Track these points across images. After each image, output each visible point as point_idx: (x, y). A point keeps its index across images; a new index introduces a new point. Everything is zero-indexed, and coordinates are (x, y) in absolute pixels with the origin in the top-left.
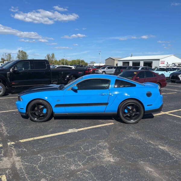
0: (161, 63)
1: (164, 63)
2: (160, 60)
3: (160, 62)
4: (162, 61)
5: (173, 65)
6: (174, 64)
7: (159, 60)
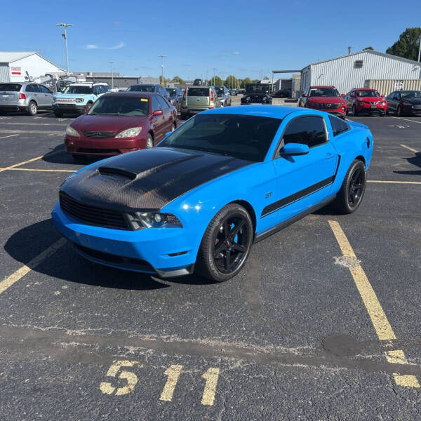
0: (13, 73)
1: (20, 74)
2: (10, 65)
3: (11, 71)
4: (15, 69)
5: (49, 78)
6: (51, 76)
7: (6, 64)
